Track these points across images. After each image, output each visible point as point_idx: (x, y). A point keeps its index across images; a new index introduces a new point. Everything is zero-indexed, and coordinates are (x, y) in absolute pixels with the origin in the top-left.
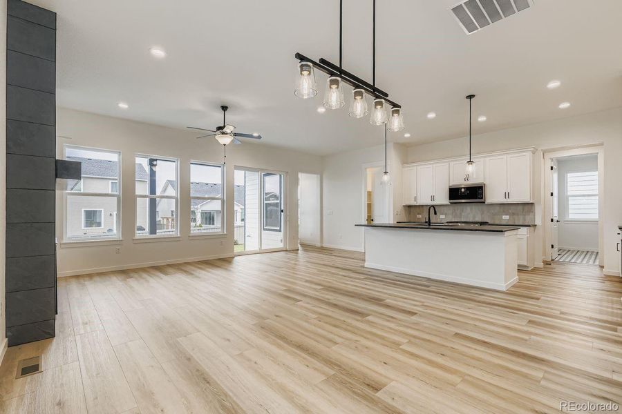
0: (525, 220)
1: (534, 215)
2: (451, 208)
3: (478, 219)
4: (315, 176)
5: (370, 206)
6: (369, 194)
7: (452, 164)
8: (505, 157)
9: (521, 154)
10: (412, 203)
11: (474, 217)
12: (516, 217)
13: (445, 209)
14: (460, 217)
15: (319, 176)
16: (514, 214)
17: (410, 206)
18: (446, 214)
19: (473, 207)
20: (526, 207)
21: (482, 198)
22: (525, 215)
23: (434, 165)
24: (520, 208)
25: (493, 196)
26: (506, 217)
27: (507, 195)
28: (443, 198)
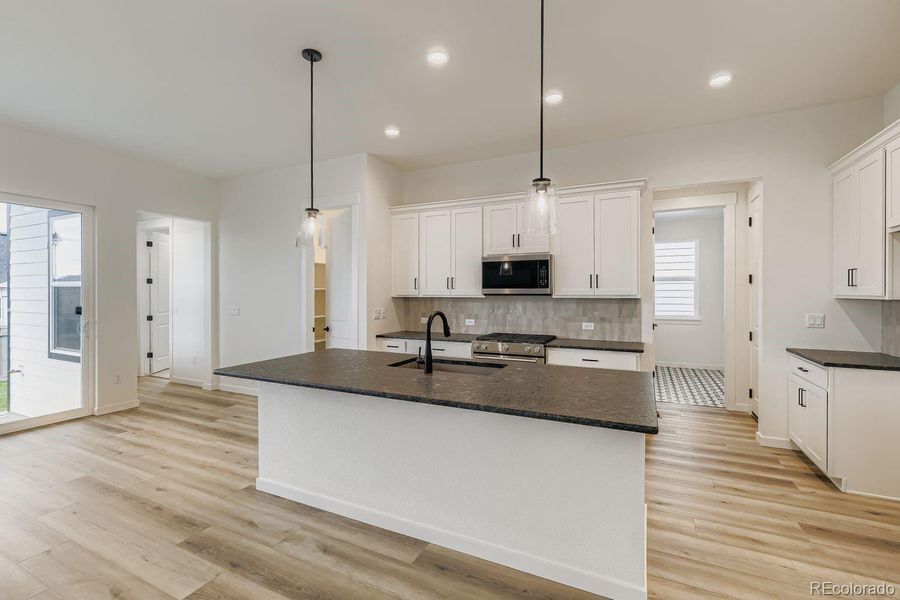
0: (623, 333)
1: (640, 322)
2: (486, 304)
3: (536, 330)
4: (200, 224)
5: (321, 297)
6: (320, 269)
7: (488, 209)
8: (590, 198)
9: (620, 194)
10: (412, 292)
11: (529, 325)
12: (607, 325)
13: (475, 307)
14: (504, 325)
15: (209, 224)
16: (603, 320)
17: (406, 299)
18: (476, 317)
19: (529, 304)
20: (626, 308)
21: (547, 286)
22: (623, 323)
23: (454, 211)
24: (615, 307)
25: (568, 282)
26: (588, 326)
27: (594, 281)
28: (470, 284)
